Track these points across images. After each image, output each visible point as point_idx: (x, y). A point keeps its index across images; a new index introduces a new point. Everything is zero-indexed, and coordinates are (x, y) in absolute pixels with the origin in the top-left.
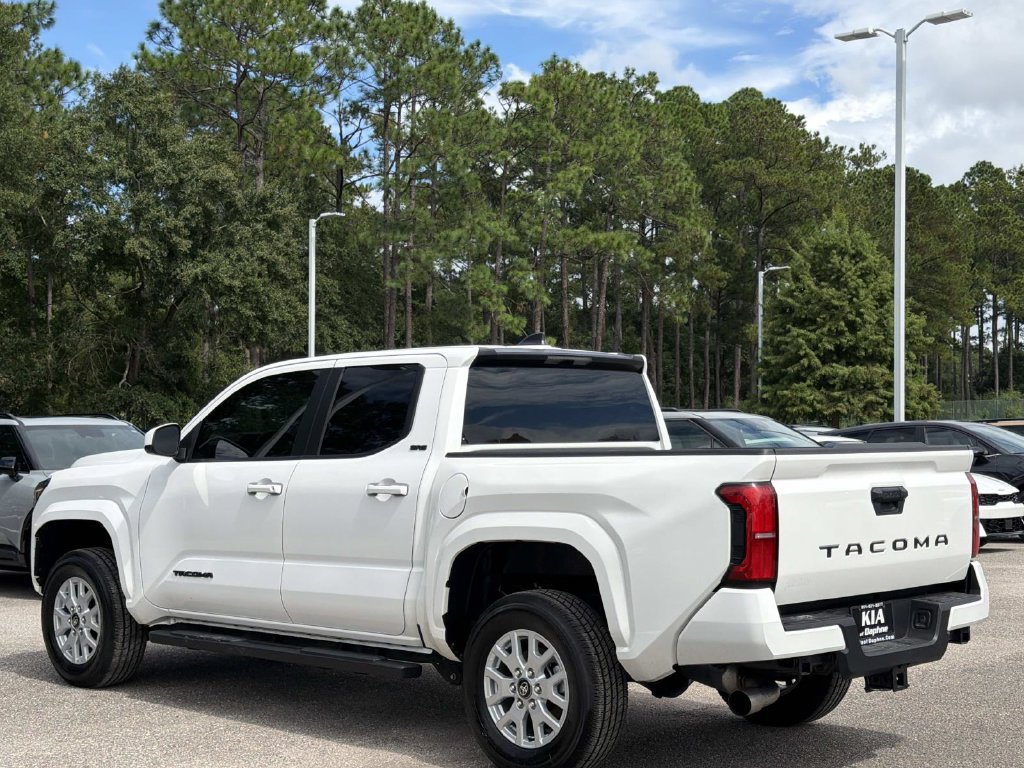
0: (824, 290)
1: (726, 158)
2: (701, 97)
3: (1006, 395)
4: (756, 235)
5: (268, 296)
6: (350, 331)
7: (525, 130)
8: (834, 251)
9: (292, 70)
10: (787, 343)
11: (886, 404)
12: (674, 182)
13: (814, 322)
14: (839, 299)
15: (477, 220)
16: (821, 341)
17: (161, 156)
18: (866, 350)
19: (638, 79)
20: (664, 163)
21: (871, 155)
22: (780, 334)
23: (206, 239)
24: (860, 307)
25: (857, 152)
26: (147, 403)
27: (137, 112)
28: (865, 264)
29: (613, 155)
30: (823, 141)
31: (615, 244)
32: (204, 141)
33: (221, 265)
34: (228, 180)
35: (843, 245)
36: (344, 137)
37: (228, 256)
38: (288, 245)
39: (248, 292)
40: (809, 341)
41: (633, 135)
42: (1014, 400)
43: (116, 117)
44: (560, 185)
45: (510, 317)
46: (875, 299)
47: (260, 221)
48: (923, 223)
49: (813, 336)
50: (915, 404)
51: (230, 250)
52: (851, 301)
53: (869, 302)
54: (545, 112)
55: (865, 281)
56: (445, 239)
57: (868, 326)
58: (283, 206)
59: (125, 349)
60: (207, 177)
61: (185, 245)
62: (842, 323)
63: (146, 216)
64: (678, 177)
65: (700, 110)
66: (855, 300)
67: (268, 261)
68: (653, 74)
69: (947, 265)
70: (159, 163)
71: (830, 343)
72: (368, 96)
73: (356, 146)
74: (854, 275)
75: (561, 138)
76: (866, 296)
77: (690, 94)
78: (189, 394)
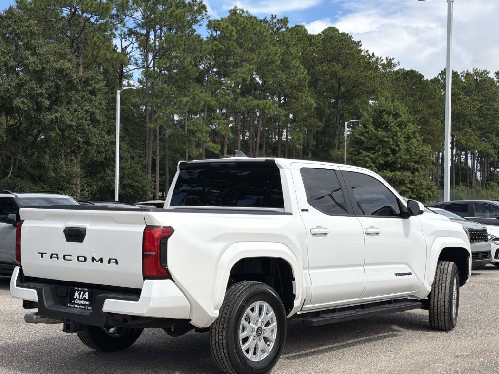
0: (380, 133)
1: (322, 63)
2: (308, 31)
3: (458, 188)
4: (336, 103)
5: (90, 131)
6: (128, 150)
7: (220, 46)
8: (385, 113)
9: (102, 11)
10: (360, 160)
11: (410, 192)
12: (297, 75)
13: (373, 149)
14: (387, 137)
15: (195, 92)
16: (377, 159)
17: (33, 55)
18: (400, 164)
19: (278, 20)
20: (292, 65)
21: (392, 63)
22: (356, 155)
23: (56, 100)
24: (398, 141)
25: (385, 61)
26: (24, 188)
27: (19, 31)
28: (400, 119)
29: (267, 60)
30: (371, 55)
31: (268, 106)
32: (55, 48)
33: (65, 114)
34: (69, 68)
35: (389, 110)
36: (123, 47)
37: (68, 109)
38: (100, 104)
39: (79, 129)
40: (371, 159)
41: (277, 50)
42: (463, 190)
43: (7, 33)
44: (238, 75)
45: (212, 144)
46: (405, 137)
47: (85, 91)
48: (420, 99)
49: (374, 156)
50: (424, 192)
51: (69, 106)
52: (393, 138)
53: (402, 139)
54: (230, 37)
55: (400, 128)
56: (180, 102)
57: (401, 151)
58: (98, 83)
59: (10, 158)
60: (58, 66)
61: (47, 103)
62: (389, 150)
63: (25, 87)
64: (299, 72)
65: (309, 37)
66: (395, 138)
67: (90, 112)
68: (286, 18)
69: (431, 120)
70: (31, 59)
71: (382, 160)
72: (139, 25)
73: (130, 52)
74: (395, 125)
75: (239, 51)
76: (401, 136)
77: (303, 29)
78: (44, 182)
